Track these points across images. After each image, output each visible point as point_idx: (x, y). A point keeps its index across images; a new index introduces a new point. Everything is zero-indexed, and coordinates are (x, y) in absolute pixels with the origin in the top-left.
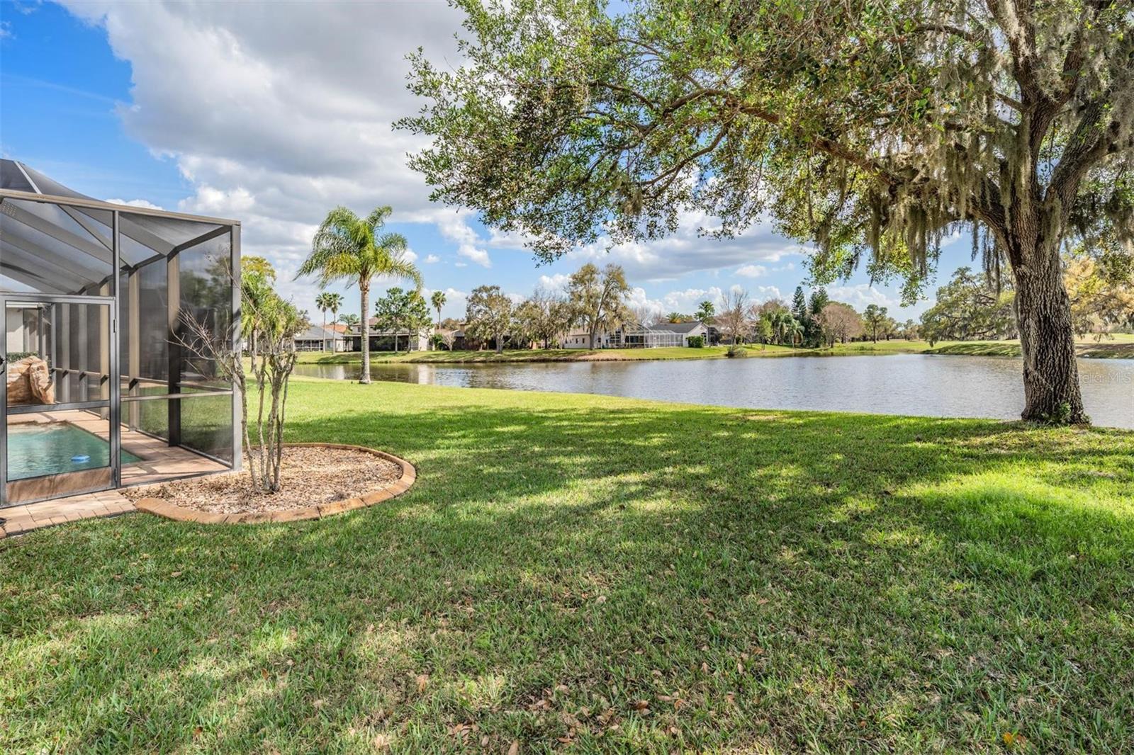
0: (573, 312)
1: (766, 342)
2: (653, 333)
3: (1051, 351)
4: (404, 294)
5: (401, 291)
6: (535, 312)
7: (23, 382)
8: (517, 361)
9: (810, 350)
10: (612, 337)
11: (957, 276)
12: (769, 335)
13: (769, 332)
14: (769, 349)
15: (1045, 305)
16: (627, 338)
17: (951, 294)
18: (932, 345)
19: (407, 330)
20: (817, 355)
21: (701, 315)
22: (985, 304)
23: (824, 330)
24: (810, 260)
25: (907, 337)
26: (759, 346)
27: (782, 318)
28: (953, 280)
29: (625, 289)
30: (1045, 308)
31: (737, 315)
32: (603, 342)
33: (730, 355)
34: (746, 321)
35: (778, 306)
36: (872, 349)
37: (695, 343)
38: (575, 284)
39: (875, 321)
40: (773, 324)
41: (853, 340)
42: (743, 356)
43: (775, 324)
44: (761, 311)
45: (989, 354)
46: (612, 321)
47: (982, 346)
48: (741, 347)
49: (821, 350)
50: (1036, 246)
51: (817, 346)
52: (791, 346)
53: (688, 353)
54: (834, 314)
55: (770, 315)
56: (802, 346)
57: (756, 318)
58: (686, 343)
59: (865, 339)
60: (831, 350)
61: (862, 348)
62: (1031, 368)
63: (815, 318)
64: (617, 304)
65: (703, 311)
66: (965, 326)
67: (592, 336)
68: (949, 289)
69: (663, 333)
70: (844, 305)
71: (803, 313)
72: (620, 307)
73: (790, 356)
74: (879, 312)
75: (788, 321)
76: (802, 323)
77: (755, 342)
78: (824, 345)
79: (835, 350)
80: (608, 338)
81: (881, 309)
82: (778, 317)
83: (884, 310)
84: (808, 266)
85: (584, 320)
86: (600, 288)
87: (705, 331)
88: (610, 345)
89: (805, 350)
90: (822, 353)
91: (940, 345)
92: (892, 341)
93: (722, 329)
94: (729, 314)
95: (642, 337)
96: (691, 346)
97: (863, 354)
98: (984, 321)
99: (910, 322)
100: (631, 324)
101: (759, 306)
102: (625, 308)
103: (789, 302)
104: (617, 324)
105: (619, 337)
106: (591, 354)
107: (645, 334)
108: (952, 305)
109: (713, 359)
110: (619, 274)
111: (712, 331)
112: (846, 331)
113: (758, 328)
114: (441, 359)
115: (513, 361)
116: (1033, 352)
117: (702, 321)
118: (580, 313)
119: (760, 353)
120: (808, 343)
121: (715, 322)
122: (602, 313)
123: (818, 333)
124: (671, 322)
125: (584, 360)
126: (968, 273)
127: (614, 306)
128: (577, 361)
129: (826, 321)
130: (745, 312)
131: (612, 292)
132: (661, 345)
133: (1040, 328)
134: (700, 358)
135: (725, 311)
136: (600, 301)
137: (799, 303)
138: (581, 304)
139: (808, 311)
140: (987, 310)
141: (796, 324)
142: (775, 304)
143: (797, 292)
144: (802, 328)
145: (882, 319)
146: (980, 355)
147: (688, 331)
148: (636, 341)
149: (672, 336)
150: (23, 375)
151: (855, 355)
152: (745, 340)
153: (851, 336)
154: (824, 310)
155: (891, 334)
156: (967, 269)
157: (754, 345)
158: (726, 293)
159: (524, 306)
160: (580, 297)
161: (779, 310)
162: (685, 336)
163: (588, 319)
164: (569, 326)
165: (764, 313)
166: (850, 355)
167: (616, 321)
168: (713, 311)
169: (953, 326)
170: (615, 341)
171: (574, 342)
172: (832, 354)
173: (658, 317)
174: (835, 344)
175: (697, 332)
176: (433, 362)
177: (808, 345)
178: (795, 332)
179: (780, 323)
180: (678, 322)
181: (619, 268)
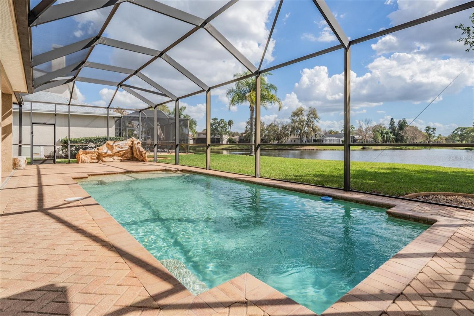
0: (293, 128)
2: (327, 138)
4: (218, 121)
5: (217, 119)
6: (276, 128)
7: (130, 150)
8: (268, 149)
10: (308, 140)
12: (380, 140)
19: (219, 136)
20: (402, 149)
23: (405, 138)
27: (384, 132)
29: (316, 118)
32: (304, 142)
33: (363, 149)
38: (294, 116)
39: (430, 134)
44: (373, 129)
46: (310, 133)
51: (401, 146)
54: (410, 131)
55: (378, 131)
58: (341, 143)
63: (400, 132)
64: (313, 124)
69: (331, 138)
70: (414, 126)
71: (394, 130)
72: (314, 126)
75: (387, 134)
76: (394, 135)
80: (306, 140)
81: (433, 129)
82: (382, 132)
85: (297, 132)
86: (305, 118)
90: (404, 148)
93: (358, 137)
100: (319, 134)
102: (316, 127)
103: (387, 125)
104: (313, 134)
105: (311, 140)
106: (300, 147)
110: (314, 112)
112: (416, 139)
113: (375, 136)
114: (235, 148)
115: (266, 149)
118: (297, 128)
122: (306, 129)
123: (402, 139)
124: (330, 134)
127: (312, 125)
128: (295, 150)
129: (406, 134)
131: (310, 119)
136: (305, 123)
137: (392, 125)
138: (296, 125)
139: (397, 129)
141: (391, 135)
142: (380, 126)
143: (391, 120)
144: (394, 137)
145: (434, 133)
147: (342, 137)
148: (318, 142)
149: (335, 140)
150: (130, 146)
153: (419, 141)
154: (405, 129)
159: (270, 125)
160: (296, 122)
161: (382, 128)
162: (341, 140)
163: (299, 131)
167: (312, 132)
171: (290, 142)
172: (409, 149)
173: (325, 132)
176: (231, 149)
178: (391, 139)
179: (383, 135)
180: (333, 133)
181: (314, 109)
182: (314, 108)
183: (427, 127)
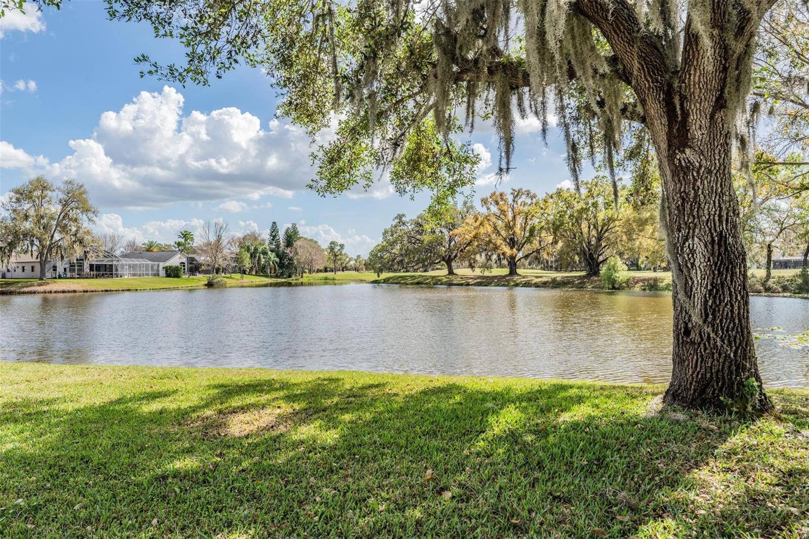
0: (16, 234)
1: (244, 272)
2: (124, 261)
3: (727, 292)
9: (283, 280)
10: (72, 265)
11: (397, 220)
12: (247, 266)
13: (247, 263)
14: (248, 279)
15: (720, 216)
16: (91, 266)
17: (392, 235)
18: (379, 276)
20: (289, 284)
21: (179, 244)
22: (414, 243)
23: (295, 262)
24: (321, 154)
25: (356, 269)
26: (238, 276)
27: (260, 250)
28: (394, 223)
29: (87, 211)
30: (720, 221)
31: (217, 246)
32: (60, 270)
33: (210, 285)
34: (226, 252)
35: (256, 239)
36: (334, 279)
37: (172, 273)
38: (18, 200)
39: (336, 256)
40: (251, 255)
41: (319, 271)
42: (222, 286)
43: (253, 256)
44: (240, 243)
45: (418, 283)
46: (71, 247)
47: (412, 276)
48: (221, 278)
49: (292, 280)
50: (712, 117)
51: (290, 276)
52: (267, 276)
53: (164, 283)
54: (304, 248)
55: (248, 247)
56: (277, 277)
57: (236, 249)
58: (162, 273)
59: (326, 270)
60: (301, 280)
61: (326, 279)
62: (696, 319)
63: (288, 251)
64: (78, 227)
65: (183, 240)
66: (402, 261)
67: (43, 264)
68: (391, 231)
69: (136, 262)
70: (311, 240)
71: (278, 246)
72: (81, 231)
73: (266, 286)
74: (339, 248)
75: (265, 253)
76: (278, 256)
77: (234, 272)
78: (296, 276)
79: (304, 280)
80: (67, 266)
81: (340, 245)
82: (256, 249)
83: (342, 246)
84: (318, 163)
85: (32, 244)
86: (55, 209)
87: (184, 260)
88: (69, 275)
89: (280, 280)
90: (293, 282)
91: (385, 275)
92: (346, 273)
93: (201, 259)
94: (209, 244)
95: (111, 266)
96: (168, 276)
97: (326, 284)
98: (414, 257)
99: (359, 257)
100: (96, 251)
101: (239, 238)
102: (88, 233)
103: (266, 235)
104: (78, 251)
105: (81, 266)
106: (40, 285)
107: (114, 263)
108: (392, 244)
109: (191, 290)
110: (81, 194)
111: (191, 260)
112: (314, 263)
113: (238, 259)
116: (699, 293)
117: (182, 251)
118: (25, 235)
119: (239, 283)
120: (282, 274)
121: (195, 252)
122: (57, 236)
123: (291, 264)
124: (148, 250)
125: (30, 293)
126: (404, 219)
127: (74, 229)
128: (20, 293)
129: (297, 253)
130: (225, 243)
131: (71, 214)
132: (134, 275)
133: (713, 254)
134: (177, 289)
135: (205, 241)
136: (54, 223)
137: (274, 237)
138: (28, 225)
139: (282, 244)
140: (415, 249)
141: (272, 256)
142: (254, 237)
143: (273, 226)
144: (277, 260)
145: (341, 254)
146: (412, 284)
147: (165, 260)
148: (104, 270)
149: (147, 265)
151: (320, 284)
152: (225, 270)
153: (317, 267)
154: (297, 244)
155: (346, 267)
156: (403, 215)
157: (233, 275)
158: (208, 225)
160: (26, 217)
161: (257, 243)
162: (162, 265)
163: (37, 242)
164: (10, 251)
165: (242, 244)
166: (316, 284)
167: (77, 247)
168: (192, 239)
169: (393, 260)
170: (76, 270)
171: (19, 270)
172: (302, 284)
173: (132, 245)
174: (304, 274)
175: (176, 261)
177: (281, 275)
178: (271, 263)
179: (258, 255)
180: (155, 250)
181: (82, 186)
182: (80, 184)
183: (332, 243)
